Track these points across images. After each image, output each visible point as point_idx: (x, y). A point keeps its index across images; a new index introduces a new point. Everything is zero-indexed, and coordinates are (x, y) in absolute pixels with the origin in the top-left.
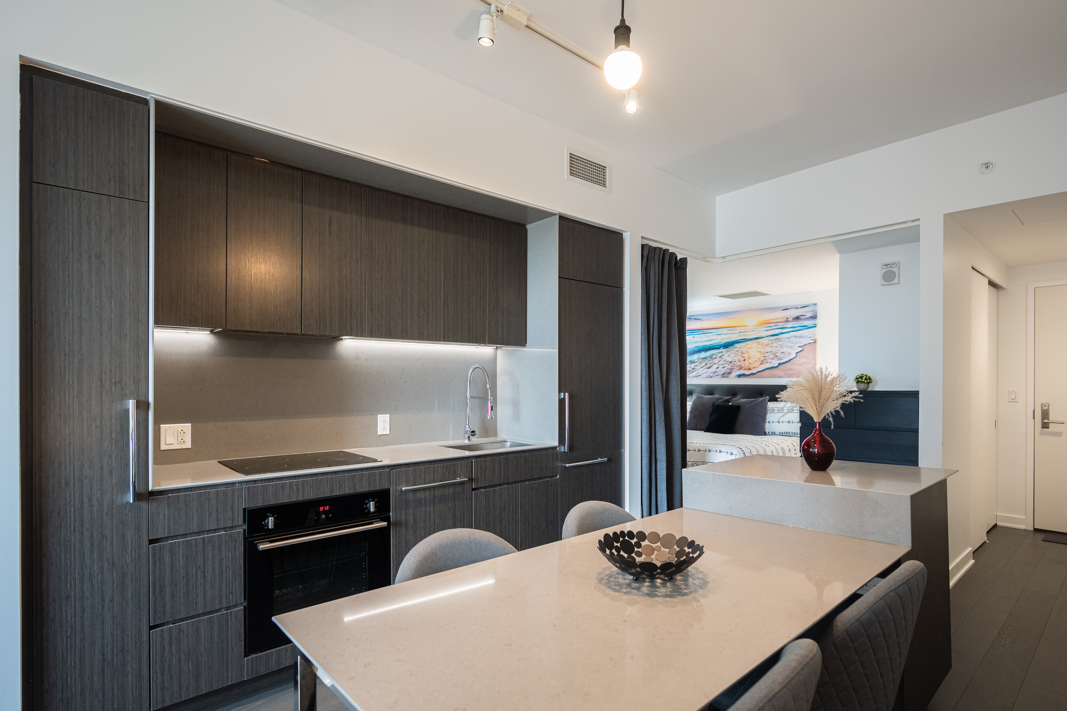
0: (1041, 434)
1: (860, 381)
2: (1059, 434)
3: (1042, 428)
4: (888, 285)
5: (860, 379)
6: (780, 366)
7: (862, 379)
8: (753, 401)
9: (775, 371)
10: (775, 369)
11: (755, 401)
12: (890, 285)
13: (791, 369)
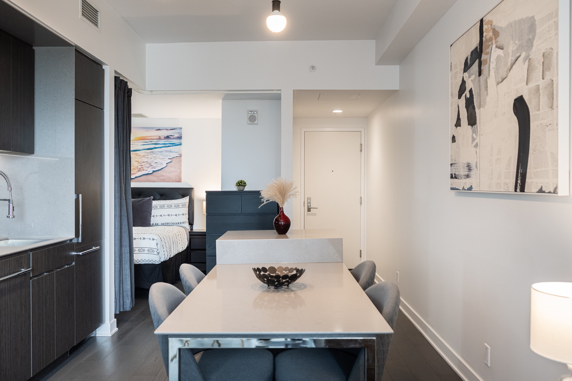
0: (307, 215)
1: (241, 185)
2: (315, 214)
3: (308, 211)
4: (252, 124)
5: (240, 184)
6: (154, 173)
7: (242, 183)
8: (141, 200)
9: (149, 177)
10: (150, 175)
11: (143, 200)
12: (253, 124)
13: (163, 176)
